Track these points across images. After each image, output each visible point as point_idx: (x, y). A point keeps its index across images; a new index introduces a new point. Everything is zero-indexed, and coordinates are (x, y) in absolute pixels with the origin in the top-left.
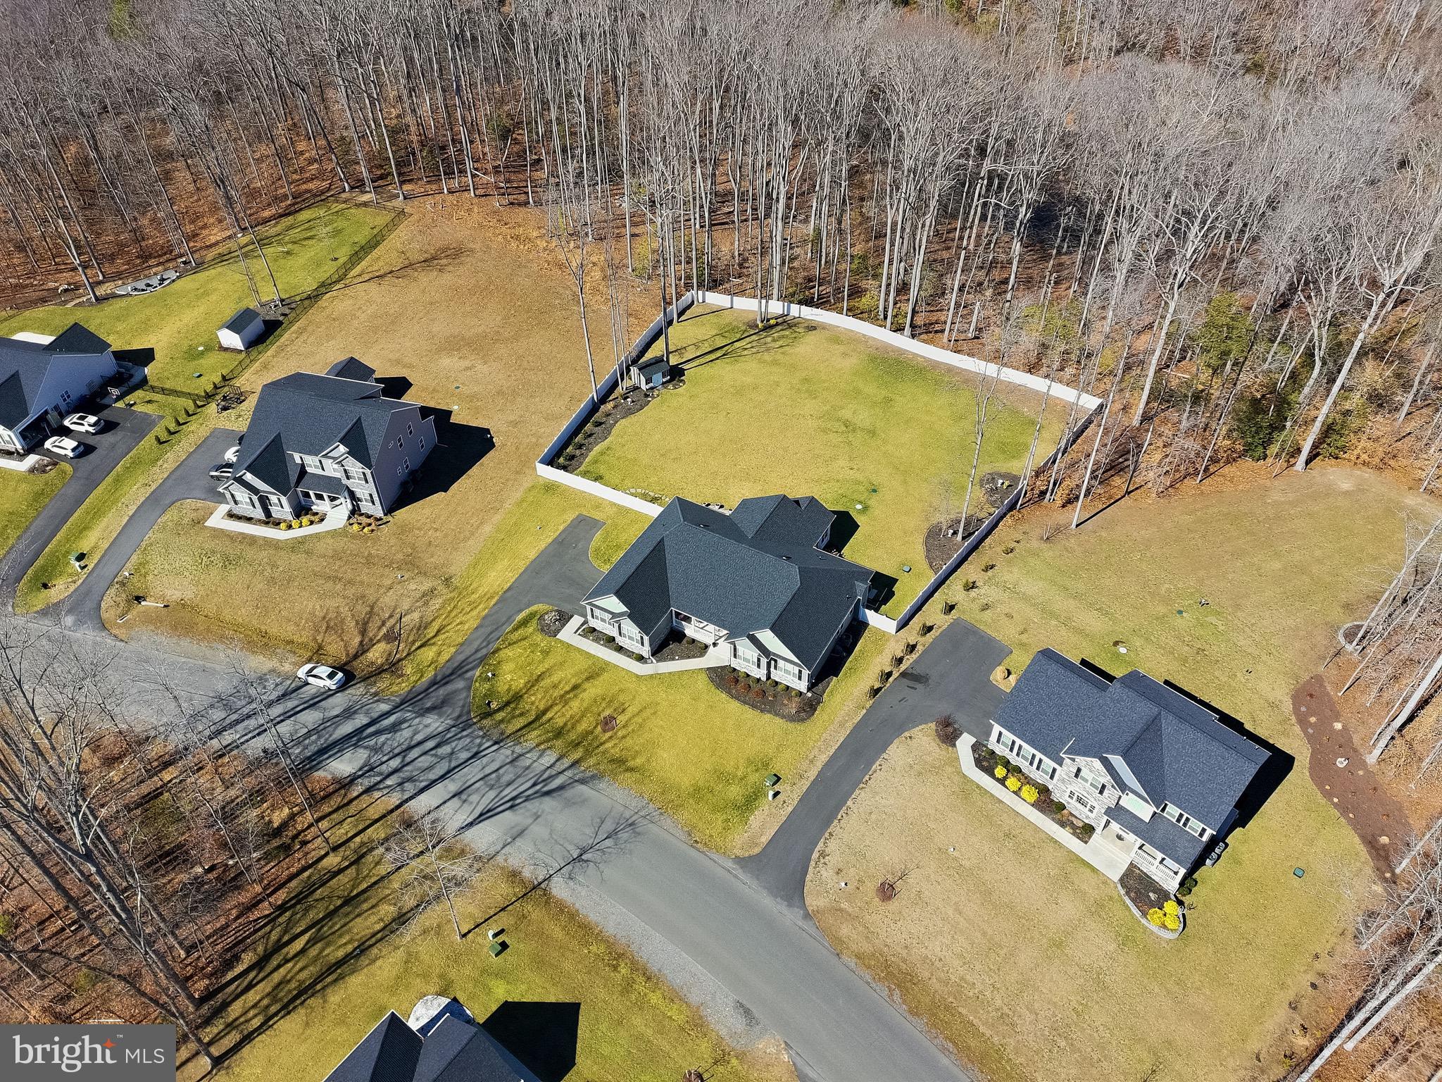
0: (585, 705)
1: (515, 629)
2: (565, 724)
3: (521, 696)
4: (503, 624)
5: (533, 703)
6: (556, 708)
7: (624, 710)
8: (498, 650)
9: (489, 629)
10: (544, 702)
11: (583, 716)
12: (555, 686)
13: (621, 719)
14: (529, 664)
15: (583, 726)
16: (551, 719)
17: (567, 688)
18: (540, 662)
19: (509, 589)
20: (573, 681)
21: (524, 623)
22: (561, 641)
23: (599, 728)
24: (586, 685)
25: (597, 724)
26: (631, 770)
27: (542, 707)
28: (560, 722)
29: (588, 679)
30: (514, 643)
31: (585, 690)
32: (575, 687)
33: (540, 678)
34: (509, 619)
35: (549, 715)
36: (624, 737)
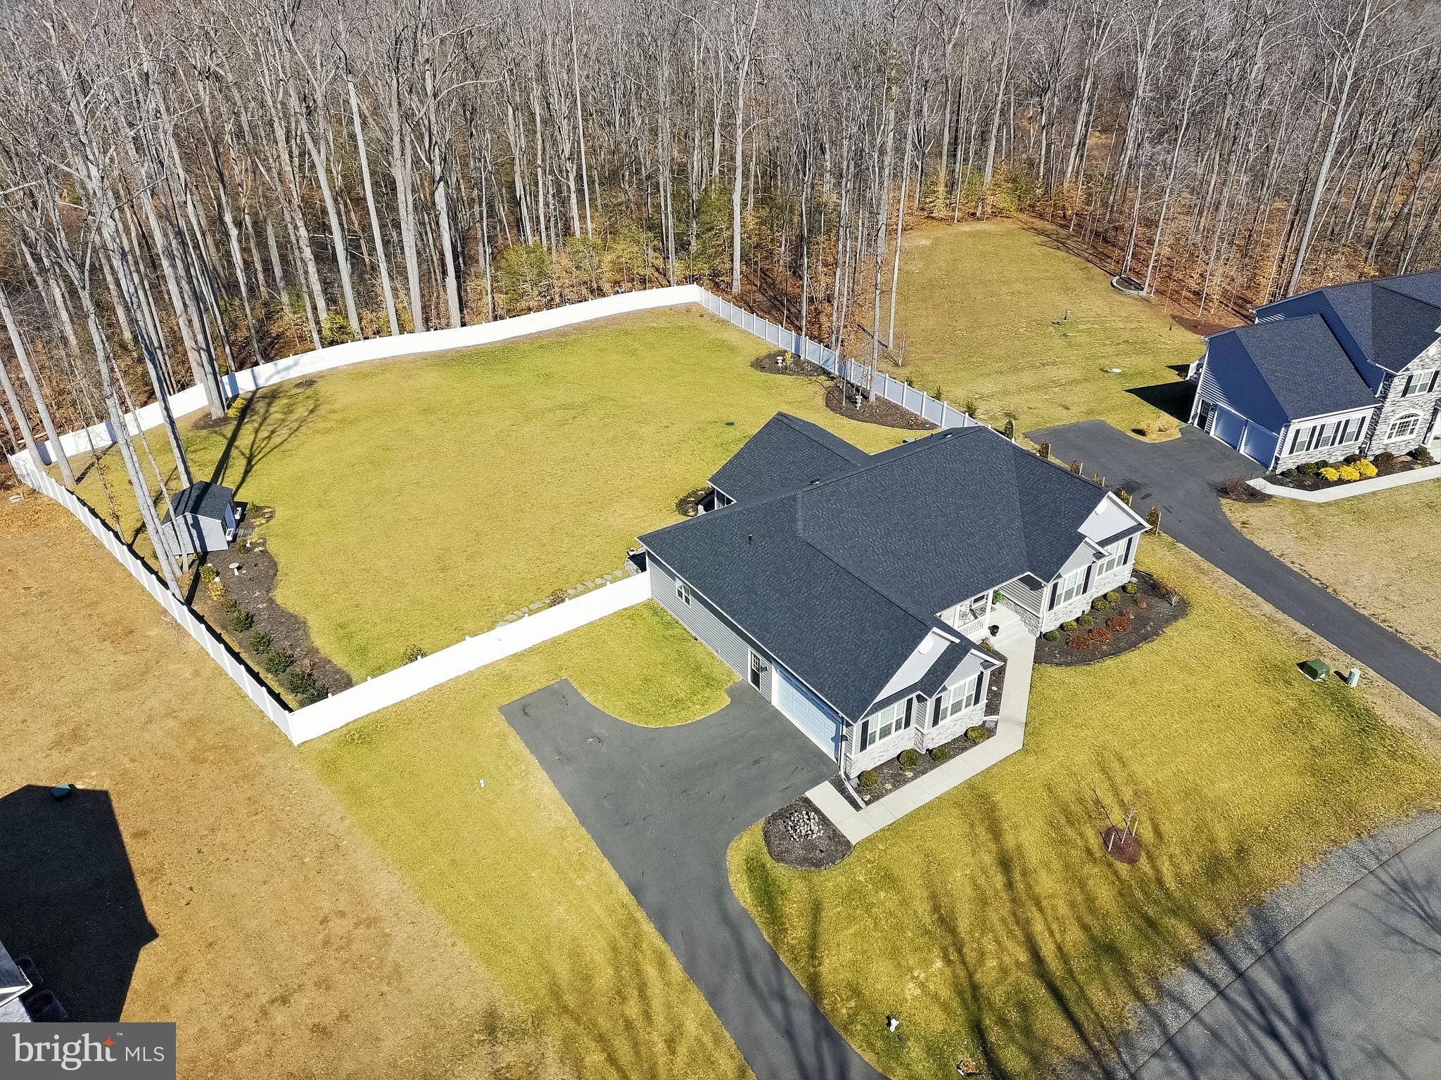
0: (1056, 865)
1: (775, 918)
2: (1085, 928)
3: (975, 987)
4: (740, 943)
5: (1004, 971)
6: (1038, 927)
7: (1097, 802)
8: (814, 980)
9: (735, 977)
10: (1009, 944)
11: (1082, 885)
12: (983, 901)
13: (1116, 818)
14: (899, 928)
15: (1105, 895)
16: (1060, 948)
17: (999, 880)
18: (904, 902)
19: (635, 890)
20: (988, 859)
21: (768, 894)
22: (870, 840)
23: (1123, 868)
24: (1010, 840)
25: (1110, 865)
26: (1241, 852)
27: (1023, 957)
28: (1074, 936)
29: (996, 833)
30: (814, 936)
31: (1019, 847)
32: (1005, 863)
33: (946, 922)
34: (732, 922)
35: (1048, 950)
36: (1157, 832)
